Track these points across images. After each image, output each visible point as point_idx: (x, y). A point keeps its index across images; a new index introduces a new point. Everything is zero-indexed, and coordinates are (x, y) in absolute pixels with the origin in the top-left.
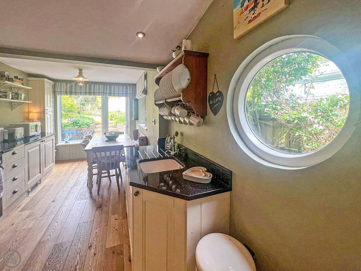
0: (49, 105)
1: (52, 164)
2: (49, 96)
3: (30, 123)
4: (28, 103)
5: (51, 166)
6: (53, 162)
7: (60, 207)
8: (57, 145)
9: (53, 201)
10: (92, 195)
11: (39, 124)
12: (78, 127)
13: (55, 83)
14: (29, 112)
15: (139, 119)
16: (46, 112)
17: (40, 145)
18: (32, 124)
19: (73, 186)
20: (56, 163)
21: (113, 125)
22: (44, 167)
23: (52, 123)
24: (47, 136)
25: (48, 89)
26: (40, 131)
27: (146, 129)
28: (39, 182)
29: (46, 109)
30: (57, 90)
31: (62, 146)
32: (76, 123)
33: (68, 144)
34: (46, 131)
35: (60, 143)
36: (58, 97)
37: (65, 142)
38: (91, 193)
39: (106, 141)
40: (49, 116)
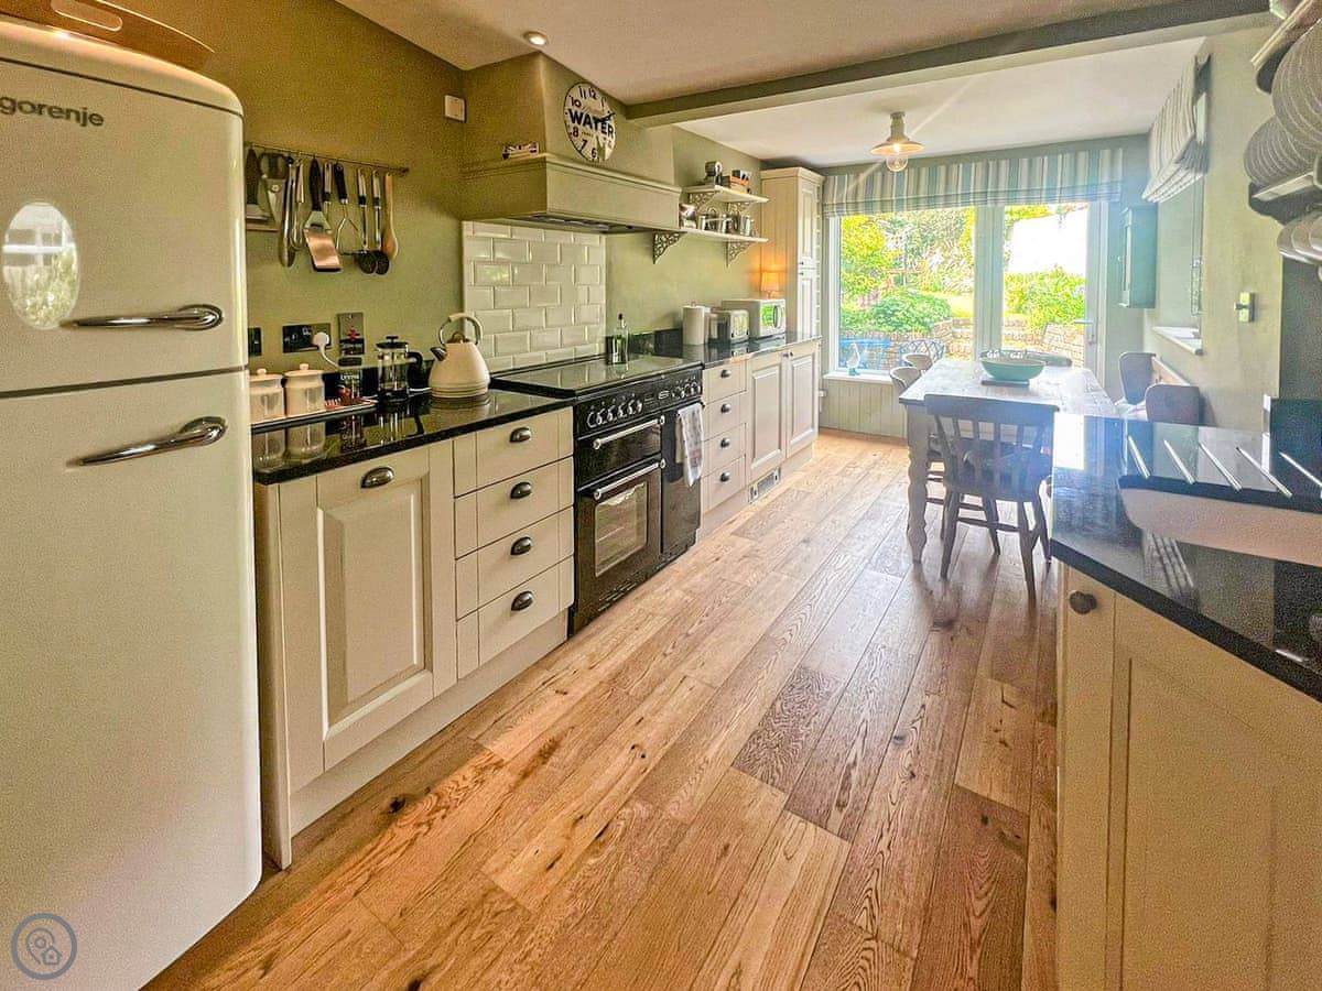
0: (808, 249)
1: (811, 430)
2: (808, 221)
3: (762, 301)
4: (760, 243)
5: (807, 437)
6: (813, 426)
7: (822, 568)
8: (825, 377)
9: (805, 541)
10: (921, 570)
11: (782, 303)
12: (891, 328)
13: (826, 179)
14: (761, 271)
15: (1157, 306)
16: (799, 271)
17: (780, 366)
18: (765, 304)
19: (863, 519)
20: (820, 433)
21: (1028, 331)
22: (789, 432)
23: (815, 306)
24: (799, 341)
25: (808, 200)
26: (784, 325)
27: (1194, 350)
28: (776, 473)
29: (799, 261)
30: (829, 202)
31: (839, 381)
32: (884, 314)
33: (858, 377)
34: (799, 329)
35: (836, 372)
36: (833, 221)
37: (848, 369)
38: (917, 562)
39: (983, 383)
40: (807, 283)
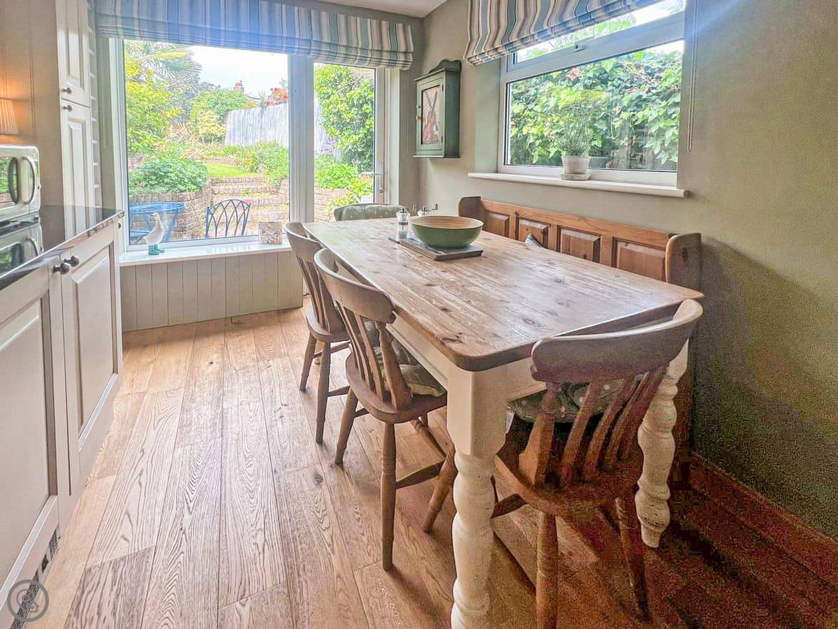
6: (115, 368)
11: (31, 153)
16: (63, 104)
22: (74, 430)
26: (37, 200)
29: (62, 86)
31: (136, 266)
33: (161, 257)
34: (68, 201)
35: (126, 254)
37: (146, 247)
